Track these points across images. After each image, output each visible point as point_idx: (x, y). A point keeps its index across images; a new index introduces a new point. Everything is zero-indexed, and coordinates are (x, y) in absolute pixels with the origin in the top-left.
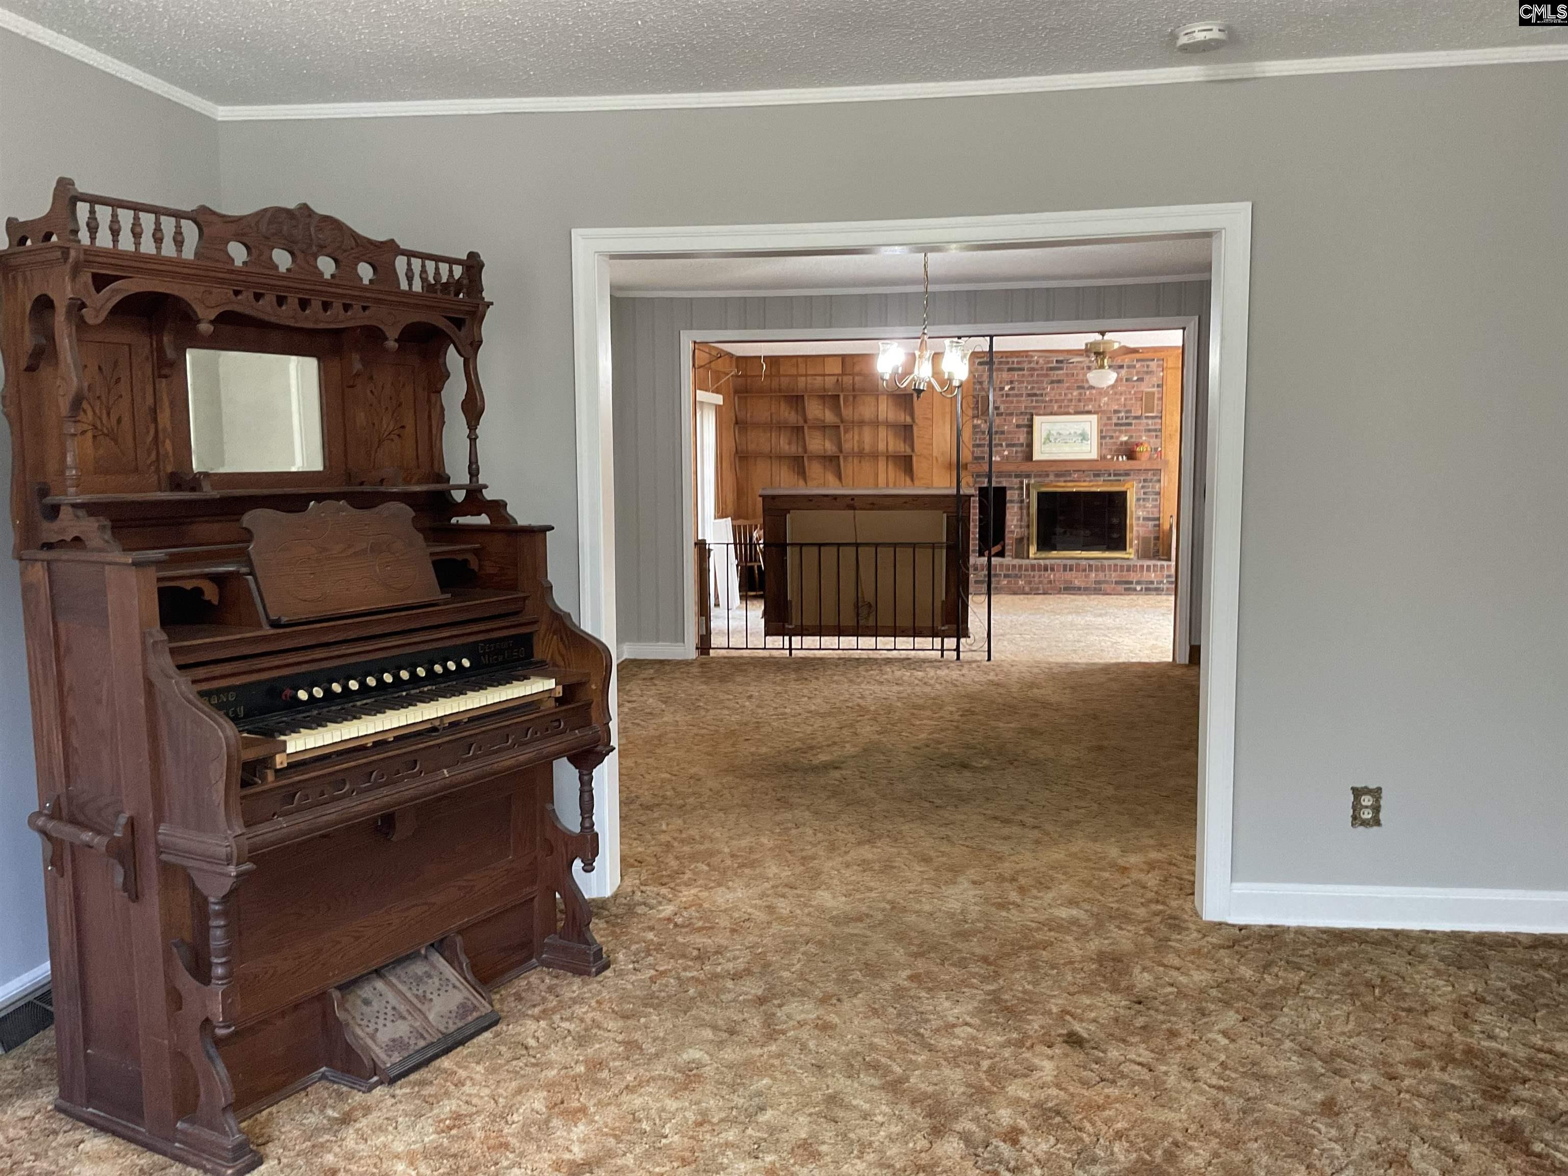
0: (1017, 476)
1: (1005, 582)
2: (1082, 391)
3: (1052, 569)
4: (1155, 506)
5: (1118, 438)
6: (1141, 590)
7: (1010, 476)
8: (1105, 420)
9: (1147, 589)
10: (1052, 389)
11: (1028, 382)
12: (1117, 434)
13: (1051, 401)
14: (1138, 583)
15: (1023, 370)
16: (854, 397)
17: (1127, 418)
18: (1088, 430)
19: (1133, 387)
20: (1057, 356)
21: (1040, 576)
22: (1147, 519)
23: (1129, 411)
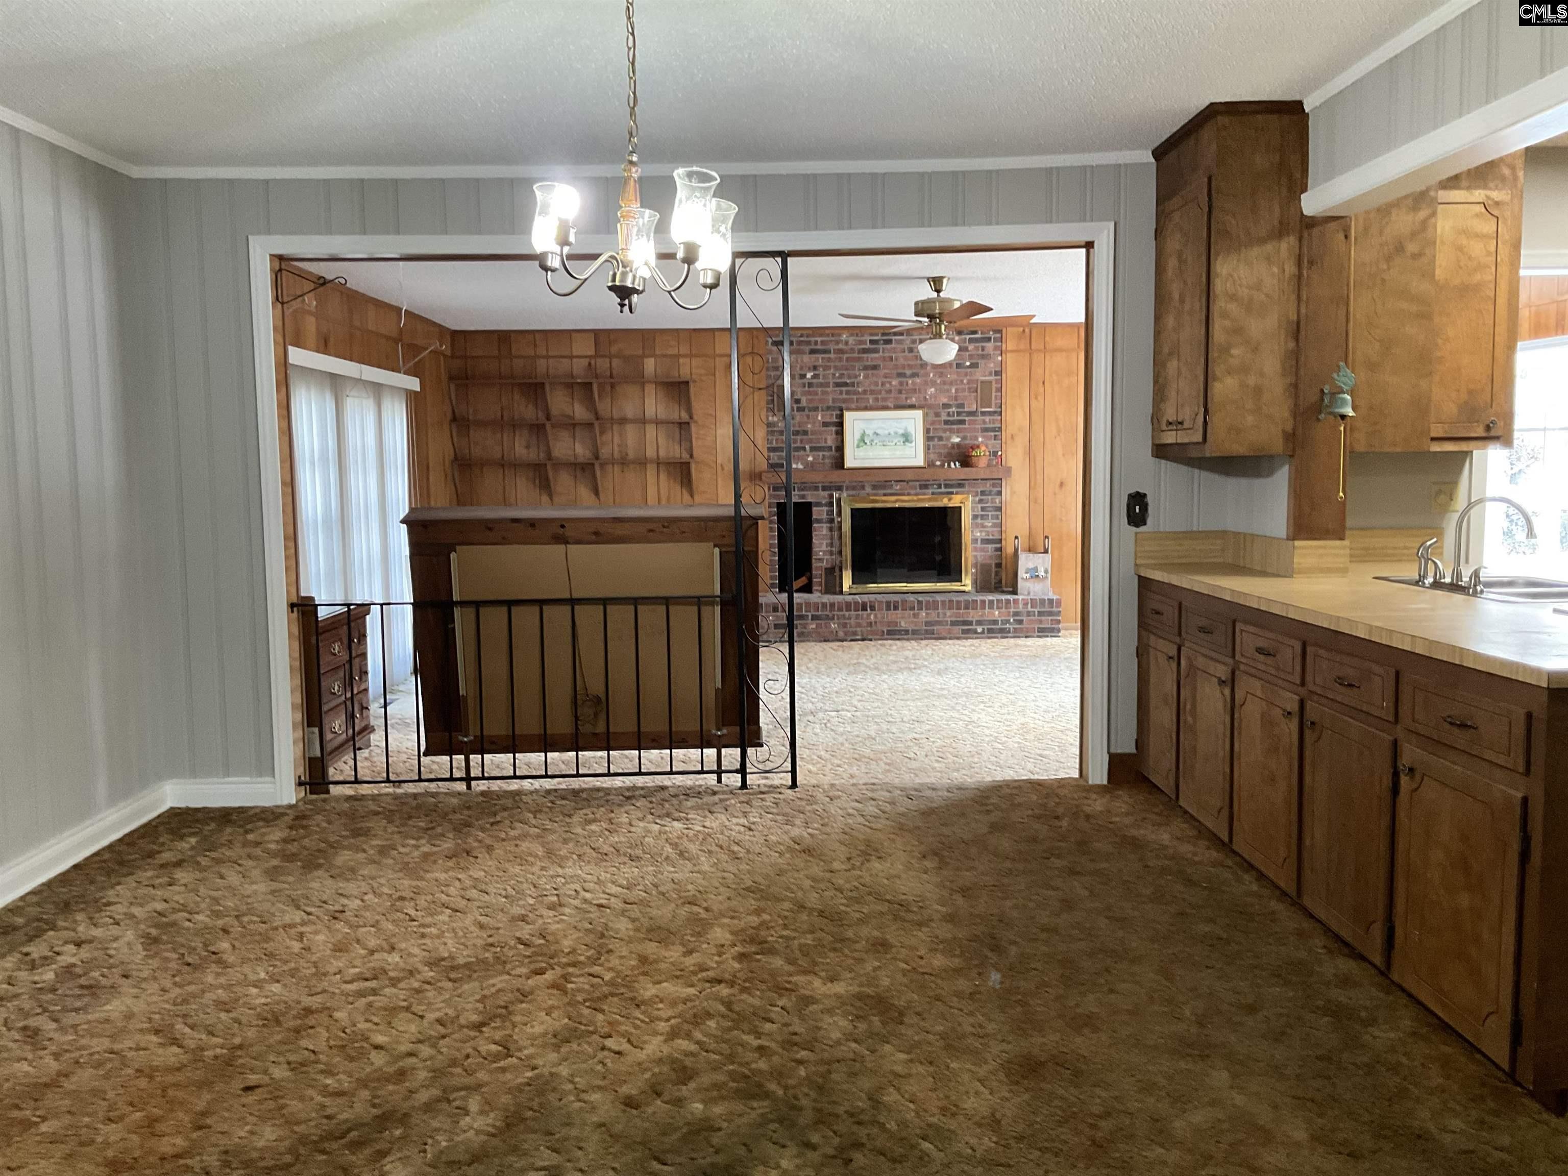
0: (824, 489)
1: (814, 626)
2: (902, 379)
3: (872, 608)
4: (994, 525)
5: (948, 439)
6: (983, 632)
7: (816, 489)
8: (931, 417)
9: (990, 631)
10: (866, 377)
11: (836, 368)
12: (947, 434)
13: (865, 392)
14: (979, 623)
15: (830, 352)
16: (613, 386)
17: (959, 414)
18: (911, 430)
19: (966, 375)
20: (871, 335)
21: (857, 617)
22: (986, 541)
23: (961, 406)
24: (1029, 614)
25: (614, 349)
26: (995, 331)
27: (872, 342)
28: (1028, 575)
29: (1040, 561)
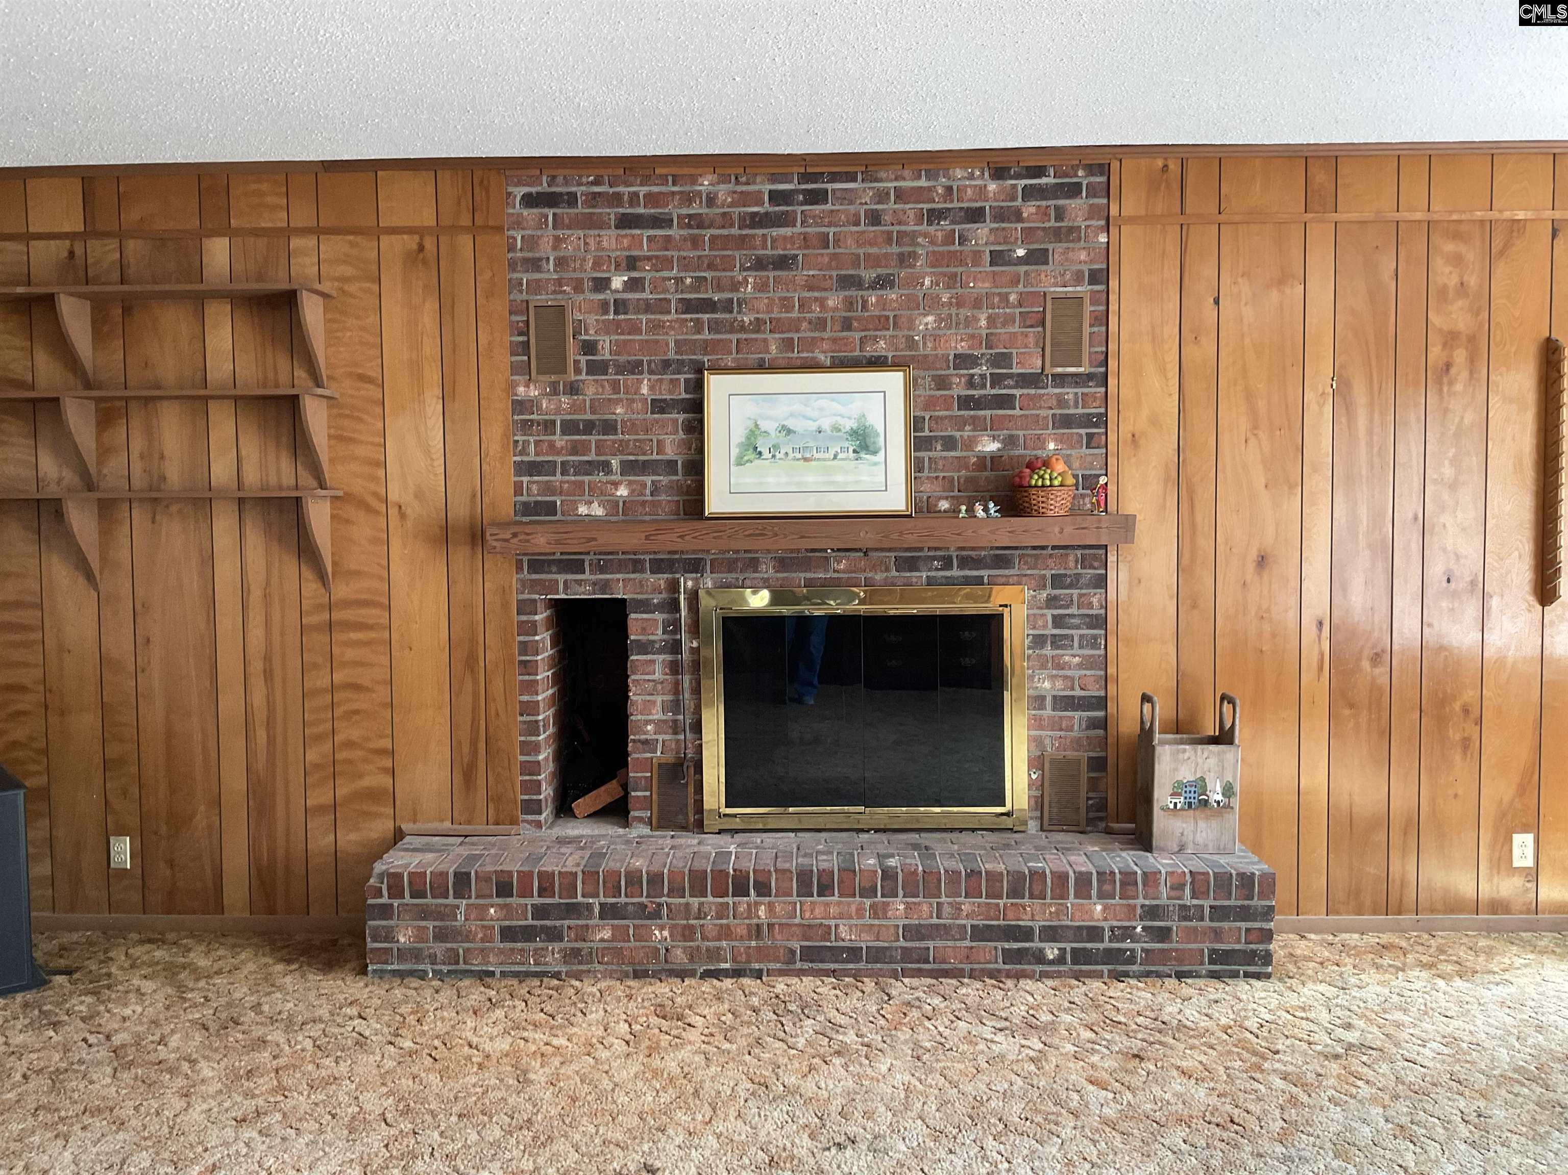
0: (658, 566)
1: (607, 934)
2: (852, 293)
3: (763, 889)
4: (1088, 663)
5: (970, 444)
6: (1060, 960)
7: (637, 566)
8: (927, 390)
9: (1080, 956)
10: (762, 287)
11: (685, 263)
12: (967, 432)
13: (758, 325)
14: (1051, 934)
15: (668, 223)
16: (127, 310)
17: (997, 380)
18: (875, 420)
19: (1015, 282)
20: (774, 178)
21: (722, 911)
22: (1065, 703)
23: (1002, 360)
24: (1185, 913)
25: (133, 215)
26: (1091, 169)
27: (775, 197)
28: (1180, 801)
29: (1213, 761)
